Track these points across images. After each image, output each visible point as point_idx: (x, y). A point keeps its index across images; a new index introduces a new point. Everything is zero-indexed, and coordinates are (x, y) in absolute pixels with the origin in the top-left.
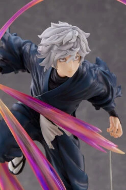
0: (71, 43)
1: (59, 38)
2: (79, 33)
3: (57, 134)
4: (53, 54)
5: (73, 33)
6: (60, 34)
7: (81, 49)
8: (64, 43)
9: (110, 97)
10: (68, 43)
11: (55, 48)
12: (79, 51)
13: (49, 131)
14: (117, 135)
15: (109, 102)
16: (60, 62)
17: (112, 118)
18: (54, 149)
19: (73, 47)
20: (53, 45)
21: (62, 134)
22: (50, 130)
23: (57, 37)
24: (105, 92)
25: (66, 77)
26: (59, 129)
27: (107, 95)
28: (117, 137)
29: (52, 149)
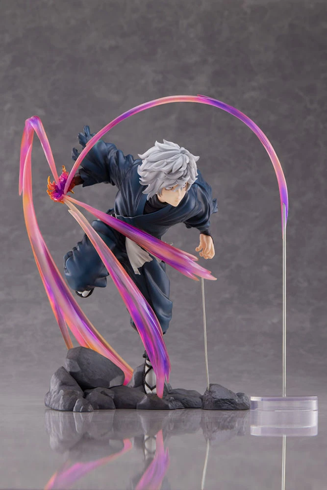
0: (181, 172)
1: (167, 164)
2: (190, 158)
3: (146, 261)
4: (159, 182)
5: (183, 158)
6: (169, 160)
7: (192, 177)
8: (173, 172)
9: (207, 217)
10: (177, 172)
11: (162, 175)
12: (189, 180)
13: (137, 257)
14: (208, 256)
15: (205, 222)
16: (166, 190)
17: (202, 237)
18: (140, 274)
19: (182, 176)
20: (160, 172)
21: (152, 260)
22: (140, 257)
23: (165, 163)
24: (202, 212)
25: (166, 202)
26: (150, 255)
27: (204, 215)
28: (207, 258)
29: (138, 275)
